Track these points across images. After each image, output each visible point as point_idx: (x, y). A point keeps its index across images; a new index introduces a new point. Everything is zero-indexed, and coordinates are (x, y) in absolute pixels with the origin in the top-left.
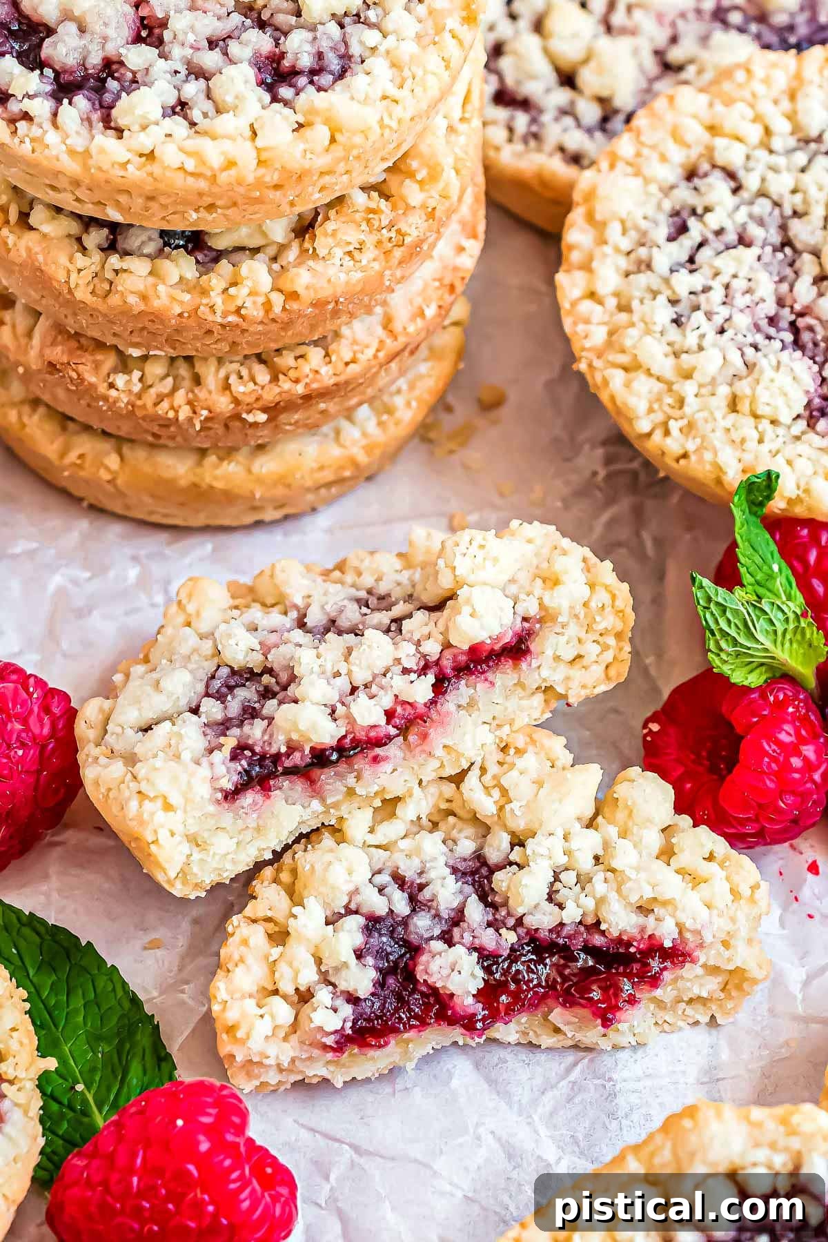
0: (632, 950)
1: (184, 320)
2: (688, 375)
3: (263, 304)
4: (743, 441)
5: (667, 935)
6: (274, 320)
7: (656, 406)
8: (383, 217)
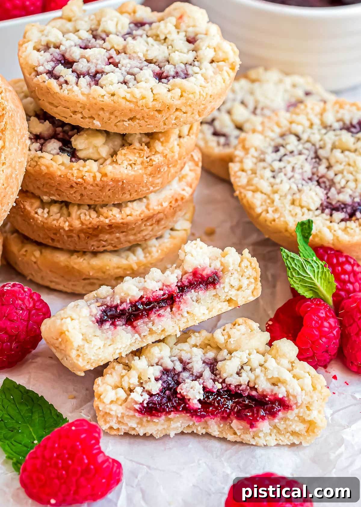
0: (267, 399)
1: (62, 179)
2: (276, 192)
3: (93, 177)
4: (296, 214)
5: (281, 393)
6: (97, 185)
7: (264, 203)
8: (145, 153)
